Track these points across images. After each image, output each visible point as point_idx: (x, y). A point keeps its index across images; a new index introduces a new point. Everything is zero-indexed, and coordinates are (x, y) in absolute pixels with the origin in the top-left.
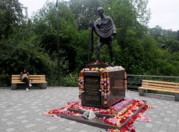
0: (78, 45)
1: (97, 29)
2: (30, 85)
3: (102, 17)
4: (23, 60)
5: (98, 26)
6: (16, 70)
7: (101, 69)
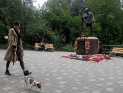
0: (71, 26)
1: (85, 19)
2: (46, 49)
3: (87, 13)
4: (41, 35)
5: (85, 18)
6: (37, 40)
7: (86, 38)
